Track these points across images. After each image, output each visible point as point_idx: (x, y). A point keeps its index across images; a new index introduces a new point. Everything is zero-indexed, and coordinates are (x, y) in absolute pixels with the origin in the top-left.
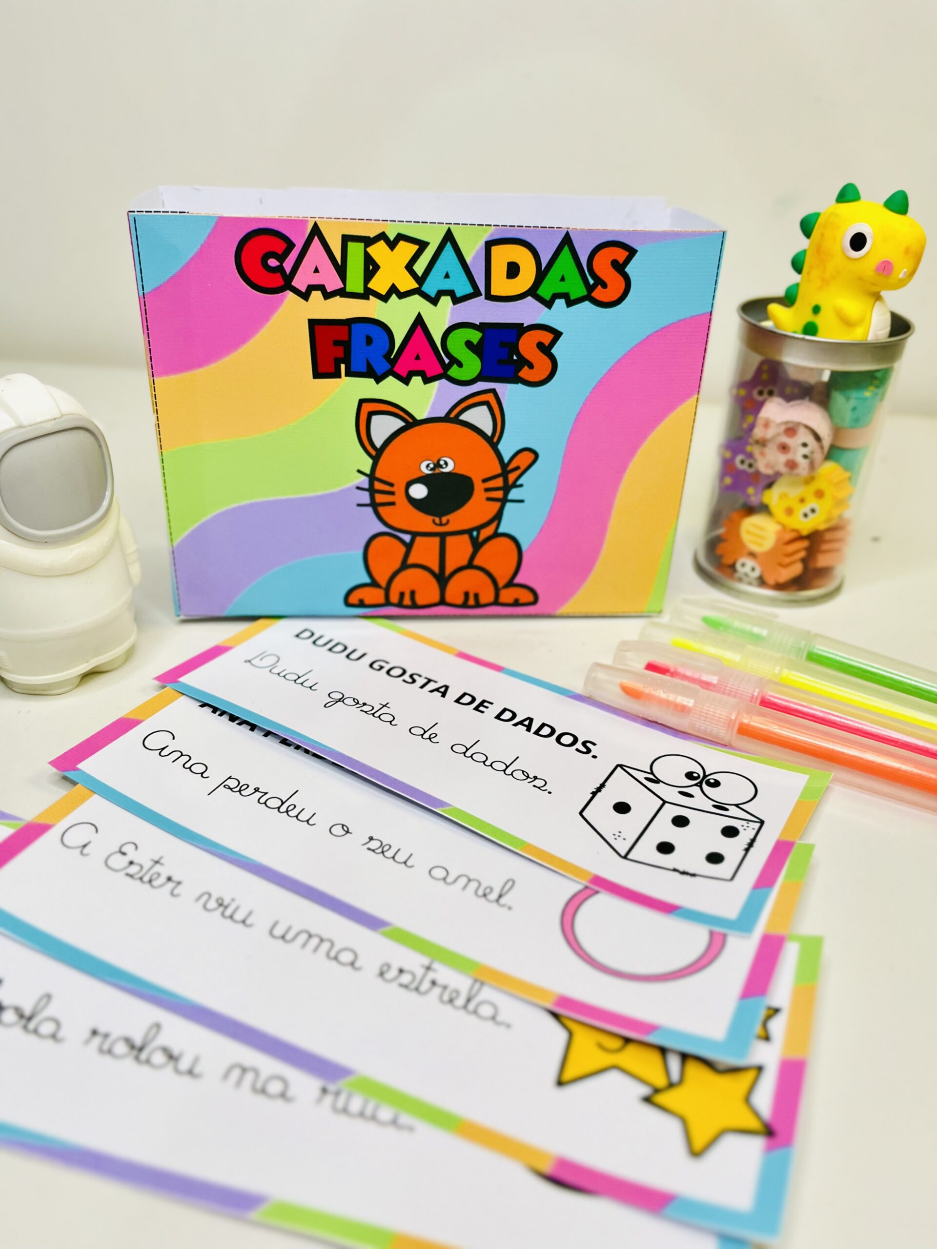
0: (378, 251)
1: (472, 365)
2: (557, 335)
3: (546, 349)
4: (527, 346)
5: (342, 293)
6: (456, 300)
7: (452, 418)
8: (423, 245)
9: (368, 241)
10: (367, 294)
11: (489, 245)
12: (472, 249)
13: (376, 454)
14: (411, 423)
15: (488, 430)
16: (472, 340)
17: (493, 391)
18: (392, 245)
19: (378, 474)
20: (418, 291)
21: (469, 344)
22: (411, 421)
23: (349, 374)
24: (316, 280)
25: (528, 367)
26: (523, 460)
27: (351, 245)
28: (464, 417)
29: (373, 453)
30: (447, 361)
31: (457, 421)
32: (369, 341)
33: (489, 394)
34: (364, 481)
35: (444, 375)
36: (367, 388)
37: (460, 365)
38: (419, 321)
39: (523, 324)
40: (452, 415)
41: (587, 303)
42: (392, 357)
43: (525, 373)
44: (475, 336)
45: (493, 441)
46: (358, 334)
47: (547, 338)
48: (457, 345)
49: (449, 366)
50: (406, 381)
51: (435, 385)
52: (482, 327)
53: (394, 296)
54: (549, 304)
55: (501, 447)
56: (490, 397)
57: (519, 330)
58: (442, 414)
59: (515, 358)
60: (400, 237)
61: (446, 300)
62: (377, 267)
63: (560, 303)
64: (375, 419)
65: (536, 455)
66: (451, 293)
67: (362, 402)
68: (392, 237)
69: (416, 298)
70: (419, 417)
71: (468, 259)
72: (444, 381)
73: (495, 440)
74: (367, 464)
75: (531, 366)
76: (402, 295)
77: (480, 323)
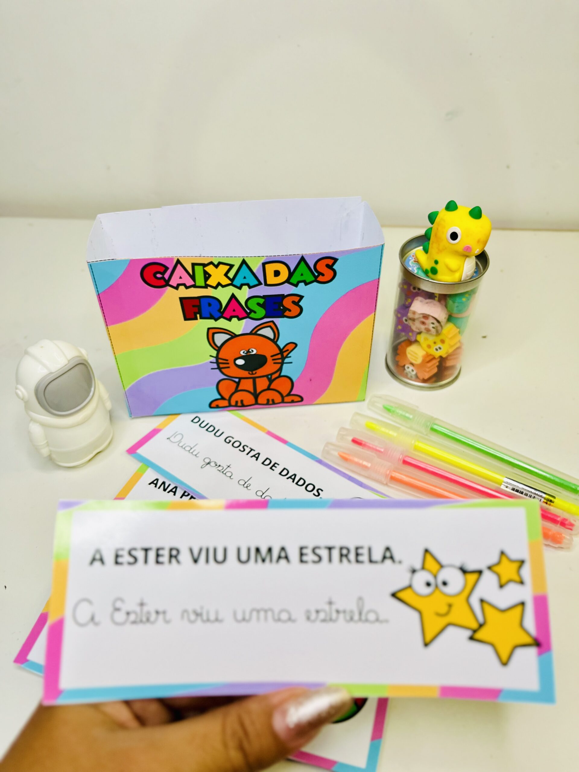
0: (210, 269)
1: (261, 312)
2: (301, 297)
3: (297, 304)
4: (287, 303)
5: (194, 286)
6: (250, 287)
7: (254, 333)
8: (231, 266)
9: (204, 265)
10: (206, 286)
11: (264, 264)
12: (256, 266)
13: (218, 349)
14: (233, 336)
15: (271, 336)
16: (260, 302)
17: (273, 322)
18: (216, 266)
19: (220, 356)
20: (231, 284)
21: (258, 304)
22: (233, 335)
23: (201, 318)
24: (181, 281)
25: (288, 311)
26: (290, 347)
27: (196, 267)
28: (259, 332)
29: (217, 348)
30: (248, 311)
31: (255, 334)
32: (210, 305)
33: (270, 323)
34: (214, 360)
35: (247, 316)
36: (211, 323)
37: (255, 312)
38: (233, 296)
39: (284, 294)
40: (254, 332)
41: (315, 283)
42: (222, 311)
43: (287, 313)
44: (261, 301)
45: (274, 341)
46: (204, 303)
47: (296, 299)
48: (252, 304)
49: (250, 313)
50: (230, 320)
51: (244, 321)
52: (264, 297)
53: (220, 287)
54: (296, 285)
55: (279, 343)
56: (271, 324)
57: (282, 297)
58: (249, 332)
59: (282, 308)
60: (220, 263)
61: (245, 288)
62: (210, 276)
63: (302, 285)
64: (216, 336)
65: (296, 345)
66: (248, 285)
67: (209, 329)
68: (216, 263)
69: (231, 287)
70: (237, 333)
71: (255, 270)
72: (248, 319)
73: (275, 340)
74: (214, 353)
75: (290, 310)
76: (223, 286)
77: (263, 296)
